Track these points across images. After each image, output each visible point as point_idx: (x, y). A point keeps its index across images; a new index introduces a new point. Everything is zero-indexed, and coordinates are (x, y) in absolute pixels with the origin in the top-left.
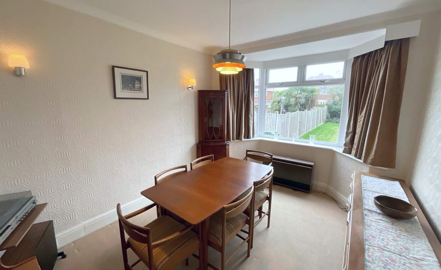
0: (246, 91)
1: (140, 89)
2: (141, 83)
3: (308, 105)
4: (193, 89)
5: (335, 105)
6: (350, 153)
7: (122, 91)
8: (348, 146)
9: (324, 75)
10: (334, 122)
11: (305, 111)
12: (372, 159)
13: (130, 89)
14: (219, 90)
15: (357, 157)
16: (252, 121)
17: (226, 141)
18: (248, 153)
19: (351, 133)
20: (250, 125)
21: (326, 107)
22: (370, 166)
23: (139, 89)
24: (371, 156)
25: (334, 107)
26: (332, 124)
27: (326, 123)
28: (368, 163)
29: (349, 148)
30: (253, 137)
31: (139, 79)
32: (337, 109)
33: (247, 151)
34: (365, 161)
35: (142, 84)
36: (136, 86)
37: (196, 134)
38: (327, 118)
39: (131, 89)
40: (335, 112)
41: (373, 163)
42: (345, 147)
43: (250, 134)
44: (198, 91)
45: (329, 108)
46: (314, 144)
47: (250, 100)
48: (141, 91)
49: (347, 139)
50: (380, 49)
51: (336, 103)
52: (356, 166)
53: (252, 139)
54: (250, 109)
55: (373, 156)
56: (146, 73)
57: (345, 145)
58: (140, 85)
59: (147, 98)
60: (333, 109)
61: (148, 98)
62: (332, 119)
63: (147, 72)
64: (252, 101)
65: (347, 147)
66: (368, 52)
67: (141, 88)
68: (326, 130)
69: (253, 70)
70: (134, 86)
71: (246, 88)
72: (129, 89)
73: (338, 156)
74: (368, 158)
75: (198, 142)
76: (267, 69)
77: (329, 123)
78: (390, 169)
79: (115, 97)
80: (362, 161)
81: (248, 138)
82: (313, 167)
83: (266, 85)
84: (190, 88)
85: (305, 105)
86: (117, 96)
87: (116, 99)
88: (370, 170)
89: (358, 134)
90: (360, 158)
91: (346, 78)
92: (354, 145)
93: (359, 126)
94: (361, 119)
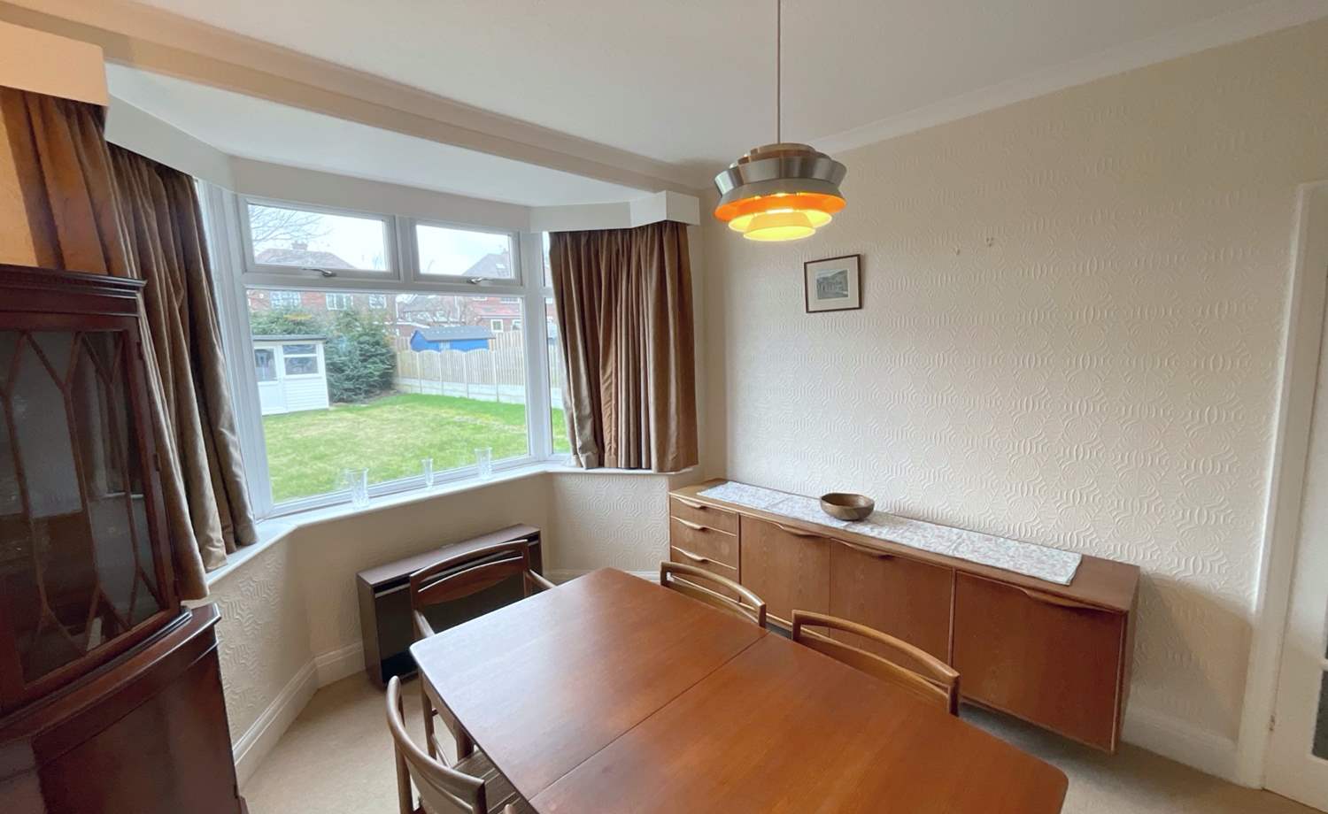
6: (601, 464)
8: (590, 450)
12: (673, 459)
15: (644, 466)
19: (590, 418)
22: (673, 473)
24: (671, 454)
28: (670, 469)
29: (594, 453)
30: (263, 531)
34: (661, 469)
41: (676, 467)
42: (587, 454)
46: (494, 471)
49: (585, 432)
52: (632, 487)
53: (263, 542)
55: (674, 452)
57: (584, 449)
65: (589, 453)
74: (666, 460)
78: (694, 466)
80: (651, 472)
81: (244, 542)
88: (670, 482)
89: (614, 416)
90: (639, 466)
91: (526, 281)
92: (610, 443)
93: (611, 396)
94: (609, 381)
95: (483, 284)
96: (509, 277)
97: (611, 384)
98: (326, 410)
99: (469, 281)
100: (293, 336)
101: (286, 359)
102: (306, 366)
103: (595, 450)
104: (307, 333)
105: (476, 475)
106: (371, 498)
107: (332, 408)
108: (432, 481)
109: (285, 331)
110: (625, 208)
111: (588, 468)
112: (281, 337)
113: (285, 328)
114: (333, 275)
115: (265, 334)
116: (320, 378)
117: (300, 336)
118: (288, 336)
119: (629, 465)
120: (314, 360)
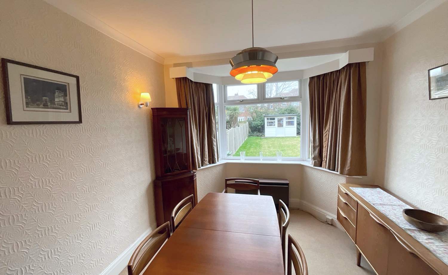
0: (207, 109)
1: (66, 105)
2: (65, 95)
3: (233, 122)
4: (147, 106)
5: (254, 121)
6: (321, 166)
7: (25, 109)
8: (317, 159)
9: (239, 95)
10: (255, 136)
11: (236, 128)
12: (348, 170)
13: (44, 105)
14: (177, 107)
15: (336, 170)
16: (215, 142)
17: (192, 171)
18: (228, 182)
19: (318, 146)
20: (214, 148)
21: (247, 123)
22: (348, 176)
23: (63, 106)
24: (347, 167)
25: (253, 122)
26: (254, 138)
27: (249, 137)
28: (345, 174)
29: (318, 161)
30: (218, 161)
31: (63, 89)
32: (256, 124)
33: (227, 180)
34: (342, 173)
35: (68, 97)
36: (56, 100)
37: (151, 168)
38: (249, 133)
39: (46, 106)
40: (255, 127)
41: (350, 174)
42: (315, 161)
43: (215, 158)
44: (151, 108)
45: (250, 124)
47: (212, 119)
48: (67, 109)
49: (315, 152)
50: (335, 71)
51: (254, 119)
52: (331, 178)
53: (217, 163)
54: (212, 128)
55: (349, 167)
56: (75, 79)
57: (314, 158)
58: (65, 100)
59: (78, 120)
60: (253, 124)
61: (80, 121)
62: (253, 133)
63: (78, 78)
64: (214, 120)
65: (316, 161)
66: (323, 73)
67: (67, 103)
68: (253, 144)
69: (212, 85)
70: (52, 101)
71: (207, 106)
72: (42, 106)
73: (309, 170)
74: (344, 170)
75: (154, 178)
76: (224, 86)
77: (251, 137)
78: (364, 176)
79: (9, 121)
80: (338, 173)
81: (213, 163)
82: (290, 185)
83: (225, 102)
84: (141, 104)
85: (230, 122)
86: (14, 119)
87: (12, 124)
88: (346, 180)
89: (326, 147)
90: (334, 170)
91: (303, 96)
92: (324, 158)
93: (326, 139)
94: (327, 133)
95: (285, 99)
96: (297, 95)
97: (327, 134)
98: (295, 137)
99: (281, 98)
100: (290, 114)
101: (286, 121)
102: (290, 123)
103: (319, 160)
104: (293, 113)
105: (277, 160)
106: (245, 160)
107: (297, 136)
108: (262, 159)
109: (288, 113)
110: (337, 61)
111: (314, 166)
112: (287, 115)
113: (288, 112)
114: (243, 101)
115: (283, 114)
116: (295, 127)
117: (292, 115)
118: (289, 115)
119: (330, 168)
120: (293, 122)
